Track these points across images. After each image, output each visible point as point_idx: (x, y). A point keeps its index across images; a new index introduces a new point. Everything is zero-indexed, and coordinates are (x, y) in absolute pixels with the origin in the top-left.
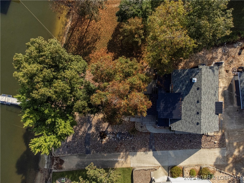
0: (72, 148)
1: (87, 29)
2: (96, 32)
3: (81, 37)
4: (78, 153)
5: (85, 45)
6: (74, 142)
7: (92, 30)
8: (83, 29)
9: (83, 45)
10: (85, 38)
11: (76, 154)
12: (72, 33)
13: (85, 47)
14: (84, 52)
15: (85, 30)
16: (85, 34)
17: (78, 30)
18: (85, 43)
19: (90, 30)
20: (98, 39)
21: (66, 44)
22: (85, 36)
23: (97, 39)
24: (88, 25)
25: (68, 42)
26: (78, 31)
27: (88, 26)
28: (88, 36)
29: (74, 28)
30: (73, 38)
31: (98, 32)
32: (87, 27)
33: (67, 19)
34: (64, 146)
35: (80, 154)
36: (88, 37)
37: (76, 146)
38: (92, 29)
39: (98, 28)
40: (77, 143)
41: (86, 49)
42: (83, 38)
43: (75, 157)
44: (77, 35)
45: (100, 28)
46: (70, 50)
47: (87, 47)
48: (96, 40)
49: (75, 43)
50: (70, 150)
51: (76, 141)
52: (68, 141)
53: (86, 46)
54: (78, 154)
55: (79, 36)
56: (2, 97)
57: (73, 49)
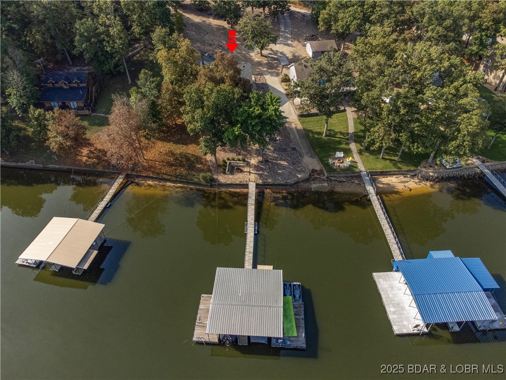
1: (160, 162)
4: (298, 157)
6: (287, 159)
8: (159, 165)
10: (169, 162)
11: (300, 158)
16: (165, 163)
19: (161, 159)
20: (170, 152)
24: (155, 161)
26: (161, 169)
27: (157, 162)
31: (164, 153)
33: (143, 185)
35: (299, 155)
36: (169, 160)
37: (291, 158)
40: (287, 157)
42: (170, 164)
43: (304, 160)
44: (166, 170)
48: (172, 153)
49: (176, 169)
52: (287, 164)
55: (167, 167)
56: (248, 232)
57: (182, 171)
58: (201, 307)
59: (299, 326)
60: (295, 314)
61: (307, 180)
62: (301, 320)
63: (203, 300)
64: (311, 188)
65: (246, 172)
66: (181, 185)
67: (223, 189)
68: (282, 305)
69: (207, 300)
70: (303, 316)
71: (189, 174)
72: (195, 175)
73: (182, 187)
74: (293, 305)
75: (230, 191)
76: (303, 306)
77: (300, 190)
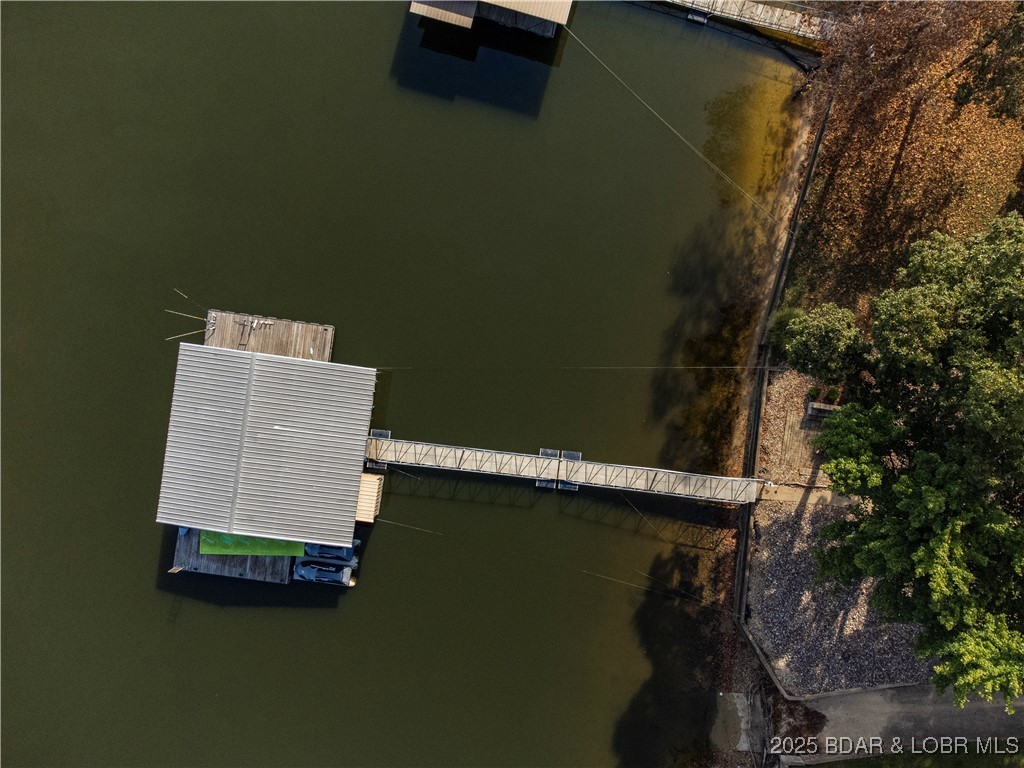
0: (867, 663)
1: (898, 157)
2: (944, 167)
3: (874, 191)
4: (892, 680)
5: (895, 223)
6: (877, 635)
7: (922, 160)
8: (883, 155)
9: (887, 223)
10: (893, 193)
11: (888, 686)
12: (831, 177)
13: (895, 233)
14: (893, 254)
15: (893, 162)
16: (892, 177)
17: (860, 163)
18: (893, 216)
19: (914, 160)
20: (956, 194)
21: (809, 224)
22: (895, 187)
23: (949, 195)
24: (905, 139)
25: (815, 217)
26: (858, 165)
27: (902, 145)
28: (907, 187)
29: (840, 154)
30: (839, 199)
31: (952, 167)
32: (902, 148)
33: (792, 116)
34: (834, 655)
35: (902, 684)
36: (907, 191)
37: (885, 652)
38: (924, 154)
39: (949, 151)
40: (890, 639)
41: (901, 243)
42: (884, 197)
43: (877, 698)
44: (853, 185)
45: (959, 150)
46: (831, 251)
47: (907, 230)
48: (947, 199)
49: (851, 219)
50: (861, 670)
51: (885, 631)
52: (848, 631)
53: (900, 228)
54: (896, 685)
55: (868, 187)
56: (542, 462)
57: (842, 242)
58: (297, 327)
59: (224, 564)
60: (256, 559)
61: (766, 685)
62: (240, 570)
63: (318, 329)
64: (728, 690)
65: (814, 474)
66: (781, 245)
67: (746, 391)
68: (235, 532)
69: (314, 340)
70: (249, 576)
71: (823, 270)
72: (812, 290)
73: (771, 247)
74: (282, 558)
75: (738, 411)
76: (277, 581)
77: (724, 650)
